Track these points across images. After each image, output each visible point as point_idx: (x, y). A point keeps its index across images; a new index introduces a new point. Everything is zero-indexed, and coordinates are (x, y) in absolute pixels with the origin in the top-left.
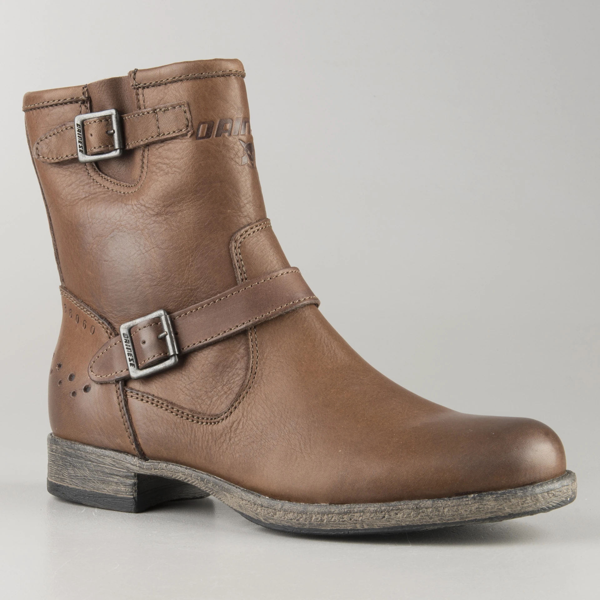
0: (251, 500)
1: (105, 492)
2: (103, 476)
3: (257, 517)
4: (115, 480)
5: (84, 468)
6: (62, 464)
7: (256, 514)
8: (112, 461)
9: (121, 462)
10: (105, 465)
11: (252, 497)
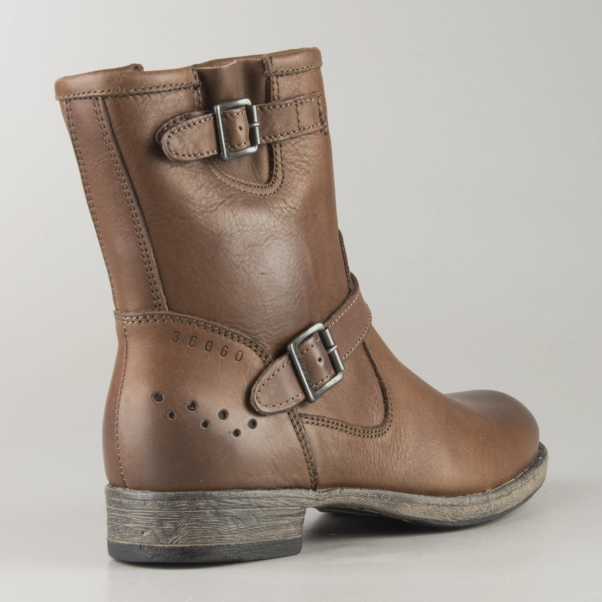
0: (440, 502)
1: (274, 538)
2: (274, 521)
3: (444, 519)
4: (287, 522)
5: (252, 517)
6: (219, 521)
7: (444, 516)
8: (286, 500)
9: (295, 499)
10: (277, 507)
11: (440, 499)
